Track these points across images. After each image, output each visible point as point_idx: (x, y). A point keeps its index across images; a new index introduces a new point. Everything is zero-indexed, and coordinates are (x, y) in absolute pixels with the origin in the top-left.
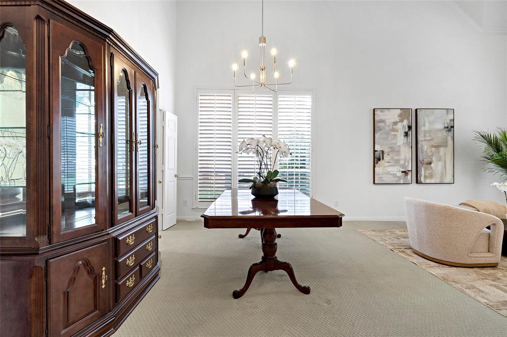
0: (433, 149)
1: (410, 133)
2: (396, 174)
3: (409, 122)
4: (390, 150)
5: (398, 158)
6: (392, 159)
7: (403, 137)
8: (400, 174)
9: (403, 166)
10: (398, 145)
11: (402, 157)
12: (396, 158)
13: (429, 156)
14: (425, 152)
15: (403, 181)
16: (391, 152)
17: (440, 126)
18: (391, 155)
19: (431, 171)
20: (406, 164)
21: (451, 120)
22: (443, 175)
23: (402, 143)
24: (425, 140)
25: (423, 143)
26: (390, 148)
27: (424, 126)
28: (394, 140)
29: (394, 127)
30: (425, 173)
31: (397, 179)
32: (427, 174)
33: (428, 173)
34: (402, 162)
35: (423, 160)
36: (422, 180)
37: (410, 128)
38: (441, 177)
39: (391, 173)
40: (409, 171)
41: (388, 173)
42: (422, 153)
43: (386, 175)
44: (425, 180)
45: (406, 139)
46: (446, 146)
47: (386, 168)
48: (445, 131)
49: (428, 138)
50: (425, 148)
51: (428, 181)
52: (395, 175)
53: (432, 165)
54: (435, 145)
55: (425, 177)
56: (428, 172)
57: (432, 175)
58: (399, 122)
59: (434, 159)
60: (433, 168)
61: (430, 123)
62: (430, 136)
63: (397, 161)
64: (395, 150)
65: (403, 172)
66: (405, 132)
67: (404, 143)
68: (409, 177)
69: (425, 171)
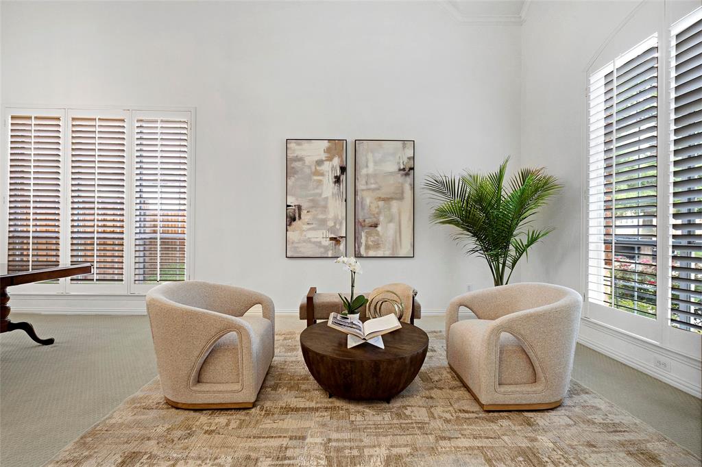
0: (381, 203)
1: (343, 178)
2: (320, 242)
3: (342, 161)
4: (311, 204)
5: (324, 217)
6: (314, 218)
7: (332, 185)
8: (327, 243)
9: (331, 230)
10: (323, 196)
11: (331, 215)
12: (321, 216)
13: (374, 215)
14: (366, 208)
15: (332, 254)
16: (312, 207)
17: (392, 167)
18: (313, 212)
19: (376, 237)
20: (338, 227)
21: (409, 158)
22: (396, 244)
23: (331, 194)
24: (369, 189)
25: (365, 194)
26: (312, 201)
27: (367, 166)
28: (317, 188)
29: (318, 168)
30: (366, 241)
31: (322, 250)
32: (371, 243)
33: (372, 241)
34: (331, 224)
35: (364, 221)
36: (363, 252)
37: (343, 169)
38: (393, 246)
39: (313, 240)
40: (342, 237)
41: (309, 241)
42: (363, 209)
43: (304, 244)
44: (367, 253)
45: (336, 188)
46: (401, 198)
47: (305, 233)
48: (399, 175)
49: (373, 186)
50: (368, 201)
51: (371, 253)
52: (319, 244)
53: (379, 228)
54: (383, 197)
55: (368, 247)
56: (372, 239)
57: (378, 244)
58: (326, 160)
59: (381, 218)
60: (381, 234)
61: (376, 163)
62: (376, 183)
63: (323, 223)
64: (319, 204)
65: (332, 239)
66: (336, 177)
67: (333, 193)
68: (342, 247)
69: (367, 237)
